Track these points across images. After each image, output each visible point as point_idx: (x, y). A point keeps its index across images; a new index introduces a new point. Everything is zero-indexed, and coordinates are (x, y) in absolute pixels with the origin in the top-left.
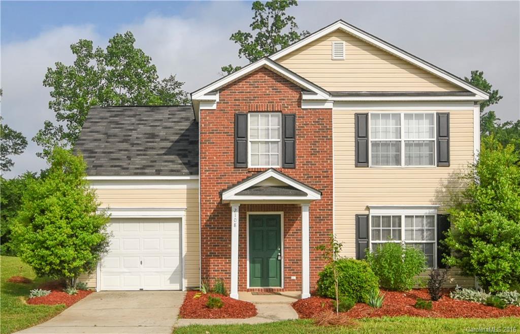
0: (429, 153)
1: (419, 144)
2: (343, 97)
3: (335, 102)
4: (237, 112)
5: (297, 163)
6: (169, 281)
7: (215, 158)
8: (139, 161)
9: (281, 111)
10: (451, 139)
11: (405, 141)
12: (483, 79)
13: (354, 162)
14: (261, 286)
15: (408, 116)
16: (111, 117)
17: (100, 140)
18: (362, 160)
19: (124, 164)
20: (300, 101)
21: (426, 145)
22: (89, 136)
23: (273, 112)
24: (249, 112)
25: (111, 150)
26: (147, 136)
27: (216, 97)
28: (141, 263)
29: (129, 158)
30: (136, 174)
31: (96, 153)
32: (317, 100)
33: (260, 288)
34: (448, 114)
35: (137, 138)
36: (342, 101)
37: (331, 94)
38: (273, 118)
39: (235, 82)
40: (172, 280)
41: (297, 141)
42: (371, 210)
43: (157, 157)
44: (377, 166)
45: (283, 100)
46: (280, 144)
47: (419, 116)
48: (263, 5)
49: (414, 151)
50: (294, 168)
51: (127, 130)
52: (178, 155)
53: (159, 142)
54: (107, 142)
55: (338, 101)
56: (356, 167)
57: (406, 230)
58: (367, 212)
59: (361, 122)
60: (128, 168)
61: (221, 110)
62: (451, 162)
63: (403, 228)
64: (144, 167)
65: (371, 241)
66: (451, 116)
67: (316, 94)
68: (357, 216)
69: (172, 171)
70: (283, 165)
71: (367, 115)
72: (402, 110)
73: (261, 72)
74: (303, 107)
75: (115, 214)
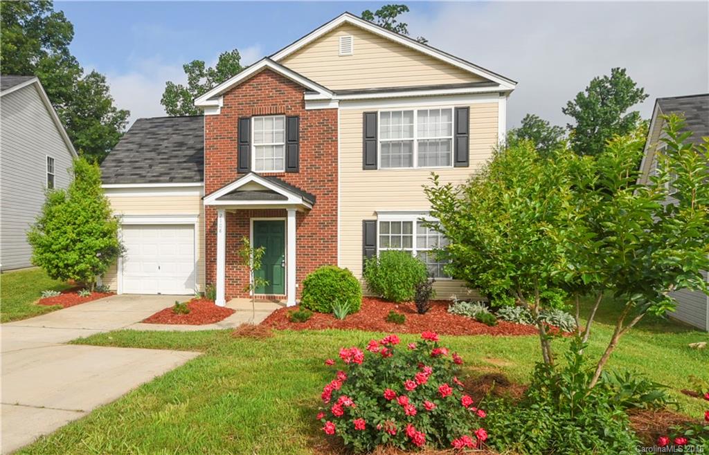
0: (446, 152)
1: (435, 144)
2: (347, 95)
3: (340, 101)
4: (240, 116)
5: (301, 167)
6: (184, 286)
7: (219, 163)
8: (158, 169)
9: (284, 114)
10: (471, 136)
11: (418, 140)
12: (626, 77)
13: (361, 165)
14: (265, 293)
15: (422, 113)
16: (151, 128)
17: (132, 150)
18: (369, 162)
19: (143, 172)
20: (303, 102)
21: (442, 143)
22: (124, 147)
23: (276, 114)
24: (253, 116)
25: (137, 160)
26: (175, 145)
27: (220, 102)
28: (159, 268)
29: (151, 166)
30: (151, 182)
31: (123, 162)
32: (321, 100)
33: (265, 295)
34: (468, 109)
35: (166, 147)
36: (349, 100)
37: (334, 92)
38: (278, 121)
39: (239, 85)
40: (187, 285)
41: (301, 144)
42: (379, 215)
43: (176, 165)
44: (388, 168)
45: (287, 101)
46: (284, 147)
47: (435, 112)
48: (372, 14)
49: (430, 151)
50: (298, 172)
51: (161, 140)
52: (196, 162)
53: (185, 150)
54: (137, 152)
55: (345, 100)
56: (364, 169)
57: (417, 237)
58: (374, 218)
59: (370, 121)
60: (145, 176)
61: (225, 115)
62: (470, 162)
63: (415, 235)
64: (161, 175)
65: (379, 249)
66: (471, 111)
67: (319, 93)
68: (365, 222)
69: (185, 178)
70: (286, 169)
71: (376, 113)
72: (415, 106)
73: (264, 73)
74: (307, 108)
75: (126, 221)
